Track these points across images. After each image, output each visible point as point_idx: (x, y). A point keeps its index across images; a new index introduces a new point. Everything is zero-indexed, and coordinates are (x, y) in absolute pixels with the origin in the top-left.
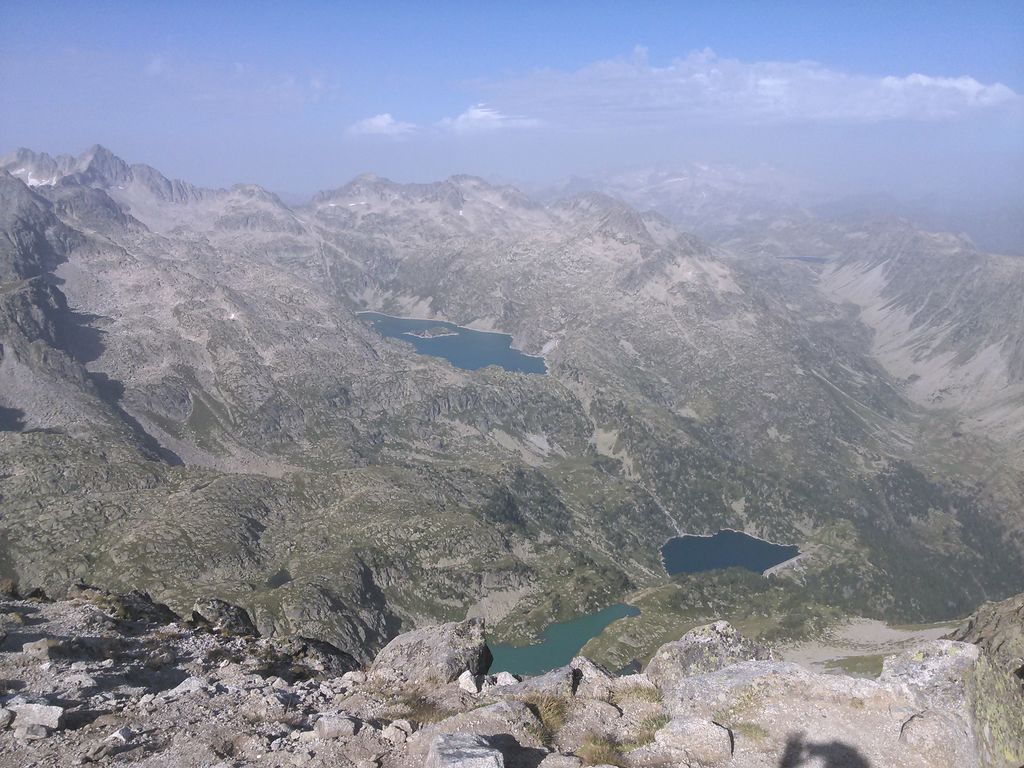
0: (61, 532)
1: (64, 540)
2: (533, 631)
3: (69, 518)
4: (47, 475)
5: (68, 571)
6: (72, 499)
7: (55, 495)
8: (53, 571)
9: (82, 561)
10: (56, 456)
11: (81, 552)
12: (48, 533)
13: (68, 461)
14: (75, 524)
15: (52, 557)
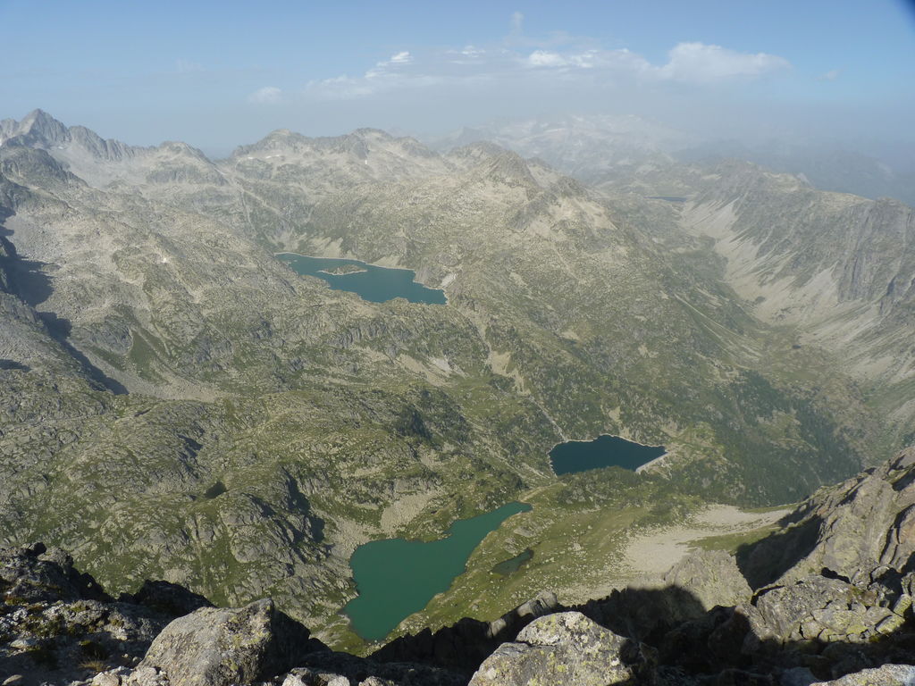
0: (22, 456)
1: (23, 462)
2: (440, 527)
3: (27, 443)
4: (6, 406)
5: (29, 489)
6: (29, 427)
7: (14, 423)
8: (15, 490)
9: (41, 480)
10: (13, 389)
11: (40, 472)
12: (9, 456)
13: (24, 393)
14: (33, 448)
15: (15, 477)
